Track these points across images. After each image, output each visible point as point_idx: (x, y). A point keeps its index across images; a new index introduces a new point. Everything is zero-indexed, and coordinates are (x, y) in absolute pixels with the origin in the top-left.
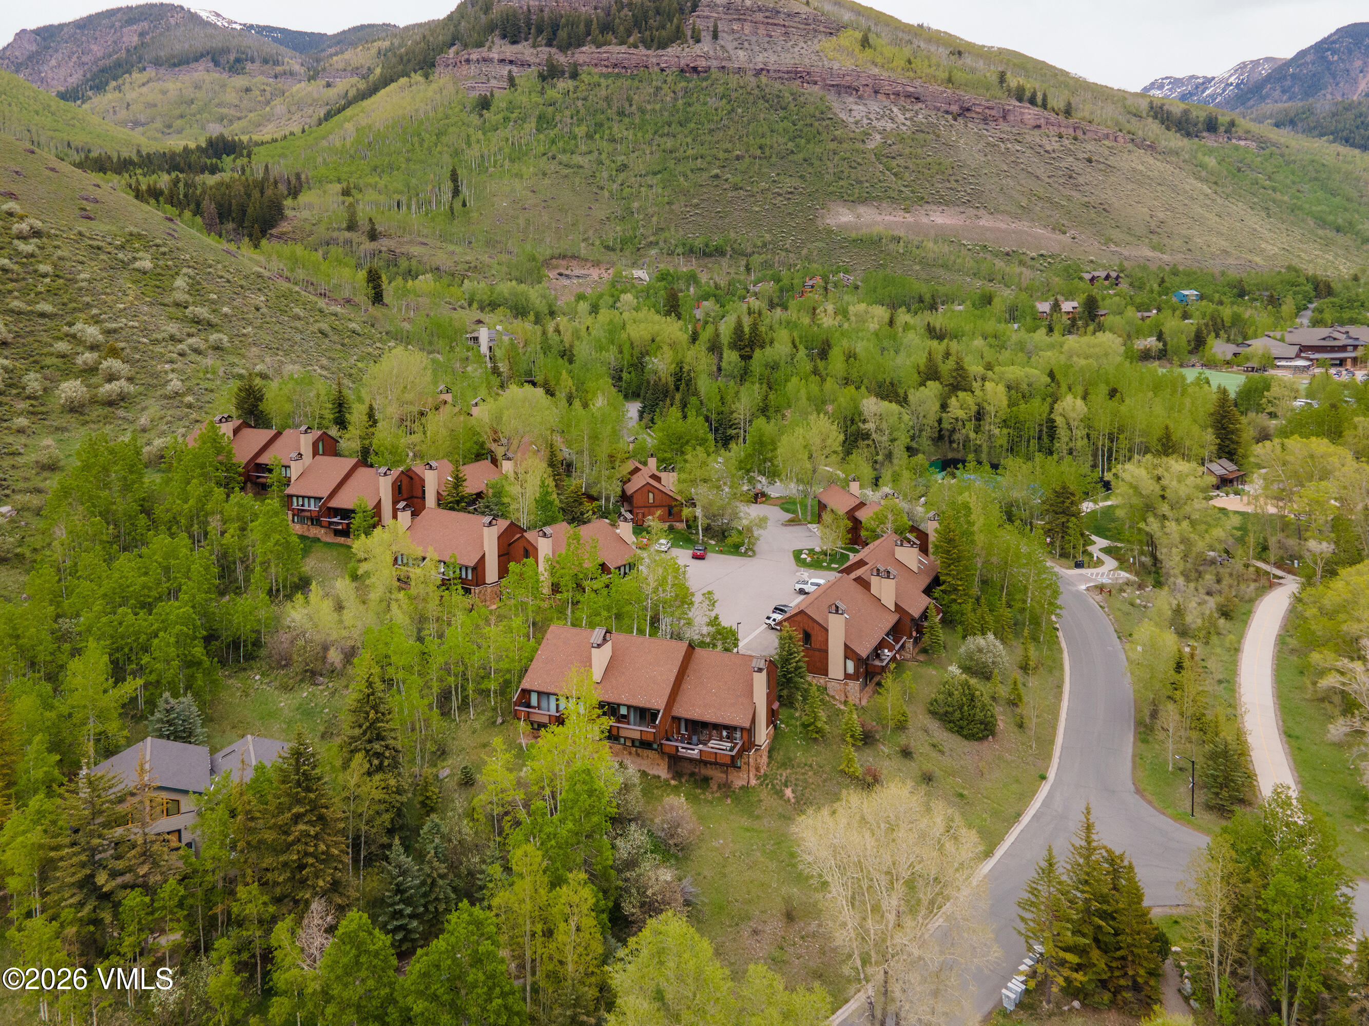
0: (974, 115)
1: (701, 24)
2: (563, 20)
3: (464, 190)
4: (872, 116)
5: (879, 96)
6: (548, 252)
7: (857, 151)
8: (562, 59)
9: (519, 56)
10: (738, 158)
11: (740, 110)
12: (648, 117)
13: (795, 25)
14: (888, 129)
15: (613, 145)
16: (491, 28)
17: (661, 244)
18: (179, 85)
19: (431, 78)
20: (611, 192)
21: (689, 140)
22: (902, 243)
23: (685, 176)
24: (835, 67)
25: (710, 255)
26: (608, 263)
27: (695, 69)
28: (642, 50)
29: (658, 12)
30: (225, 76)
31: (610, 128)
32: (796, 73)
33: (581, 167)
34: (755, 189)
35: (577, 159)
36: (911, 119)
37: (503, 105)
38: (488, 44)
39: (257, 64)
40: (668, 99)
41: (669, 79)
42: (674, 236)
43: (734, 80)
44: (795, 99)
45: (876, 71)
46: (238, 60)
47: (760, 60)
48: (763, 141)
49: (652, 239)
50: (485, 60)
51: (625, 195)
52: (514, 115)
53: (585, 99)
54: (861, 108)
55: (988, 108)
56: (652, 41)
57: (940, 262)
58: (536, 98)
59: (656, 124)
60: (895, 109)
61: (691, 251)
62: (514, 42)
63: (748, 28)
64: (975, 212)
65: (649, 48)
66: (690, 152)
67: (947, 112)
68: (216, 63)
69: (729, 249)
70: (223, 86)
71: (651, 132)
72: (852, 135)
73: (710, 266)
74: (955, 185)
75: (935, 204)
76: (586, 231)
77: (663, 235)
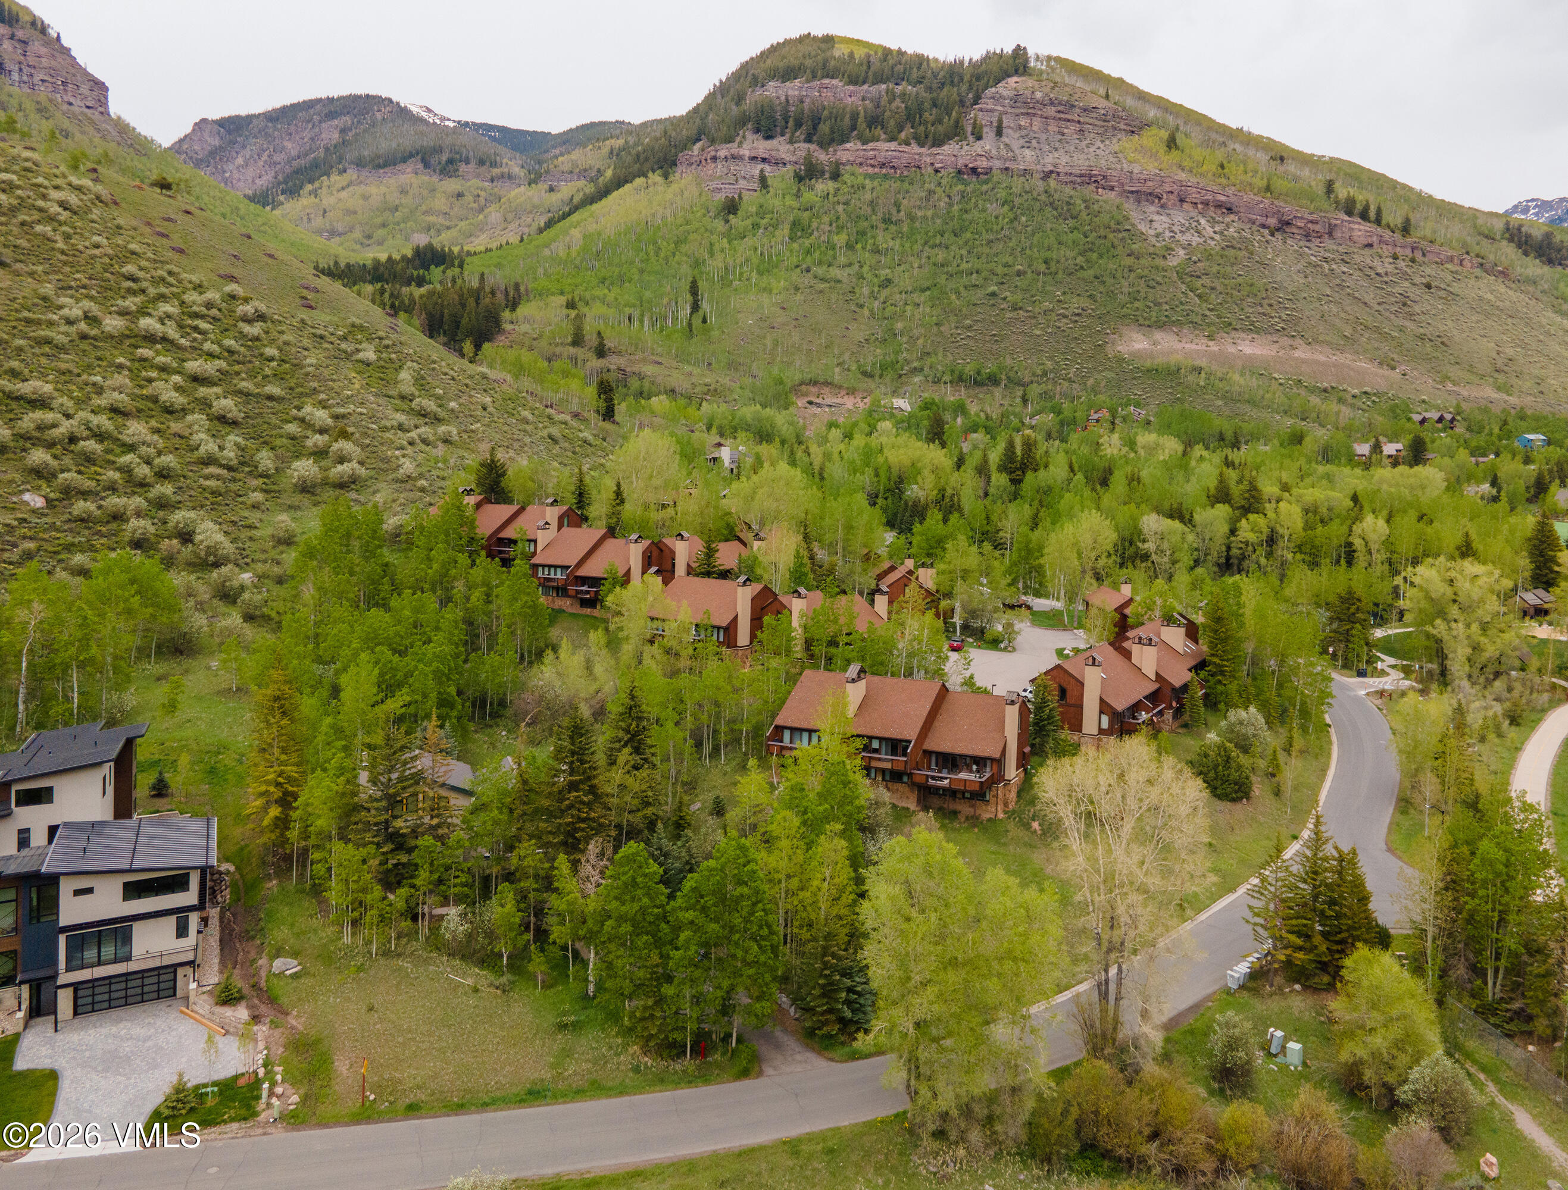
0: (1295, 231)
1: (983, 118)
2: (826, 113)
3: (705, 306)
4: (1176, 228)
5: (1185, 205)
6: (798, 377)
7: (1157, 268)
8: (822, 157)
9: (773, 153)
10: (1019, 274)
11: (1024, 219)
12: (917, 224)
13: (1091, 121)
14: (1194, 244)
15: (877, 256)
16: (742, 121)
17: (926, 370)
18: (383, 189)
19: (671, 178)
20: (871, 311)
21: (964, 252)
22: (1203, 375)
23: (958, 293)
24: (1136, 171)
25: (982, 384)
26: (864, 391)
27: (974, 170)
28: (915, 148)
29: (935, 105)
30: (435, 179)
31: (874, 237)
32: (1091, 176)
33: (839, 281)
34: (1037, 310)
35: (835, 272)
36: (1221, 233)
37: (754, 209)
38: (738, 139)
39: (472, 165)
40: (942, 204)
41: (944, 182)
42: (941, 361)
43: (1018, 184)
44: (1087, 207)
45: (1182, 176)
46: (450, 161)
47: (1049, 161)
48: (1048, 254)
49: (915, 364)
50: (734, 157)
51: (887, 315)
52: (764, 222)
53: (847, 203)
54: (1164, 218)
55: (1312, 222)
56: (927, 137)
57: (1246, 397)
58: (790, 201)
59: (926, 233)
60: (1203, 221)
61: (960, 379)
62: (768, 137)
63: (1037, 123)
64: (1290, 341)
65: (922, 146)
66: (964, 266)
67: (1264, 226)
68: (426, 164)
69: (1003, 377)
70: (433, 190)
71: (921, 242)
72: (1151, 250)
73: (981, 396)
74: (1268, 310)
75: (1243, 331)
76: (841, 354)
77: (929, 361)
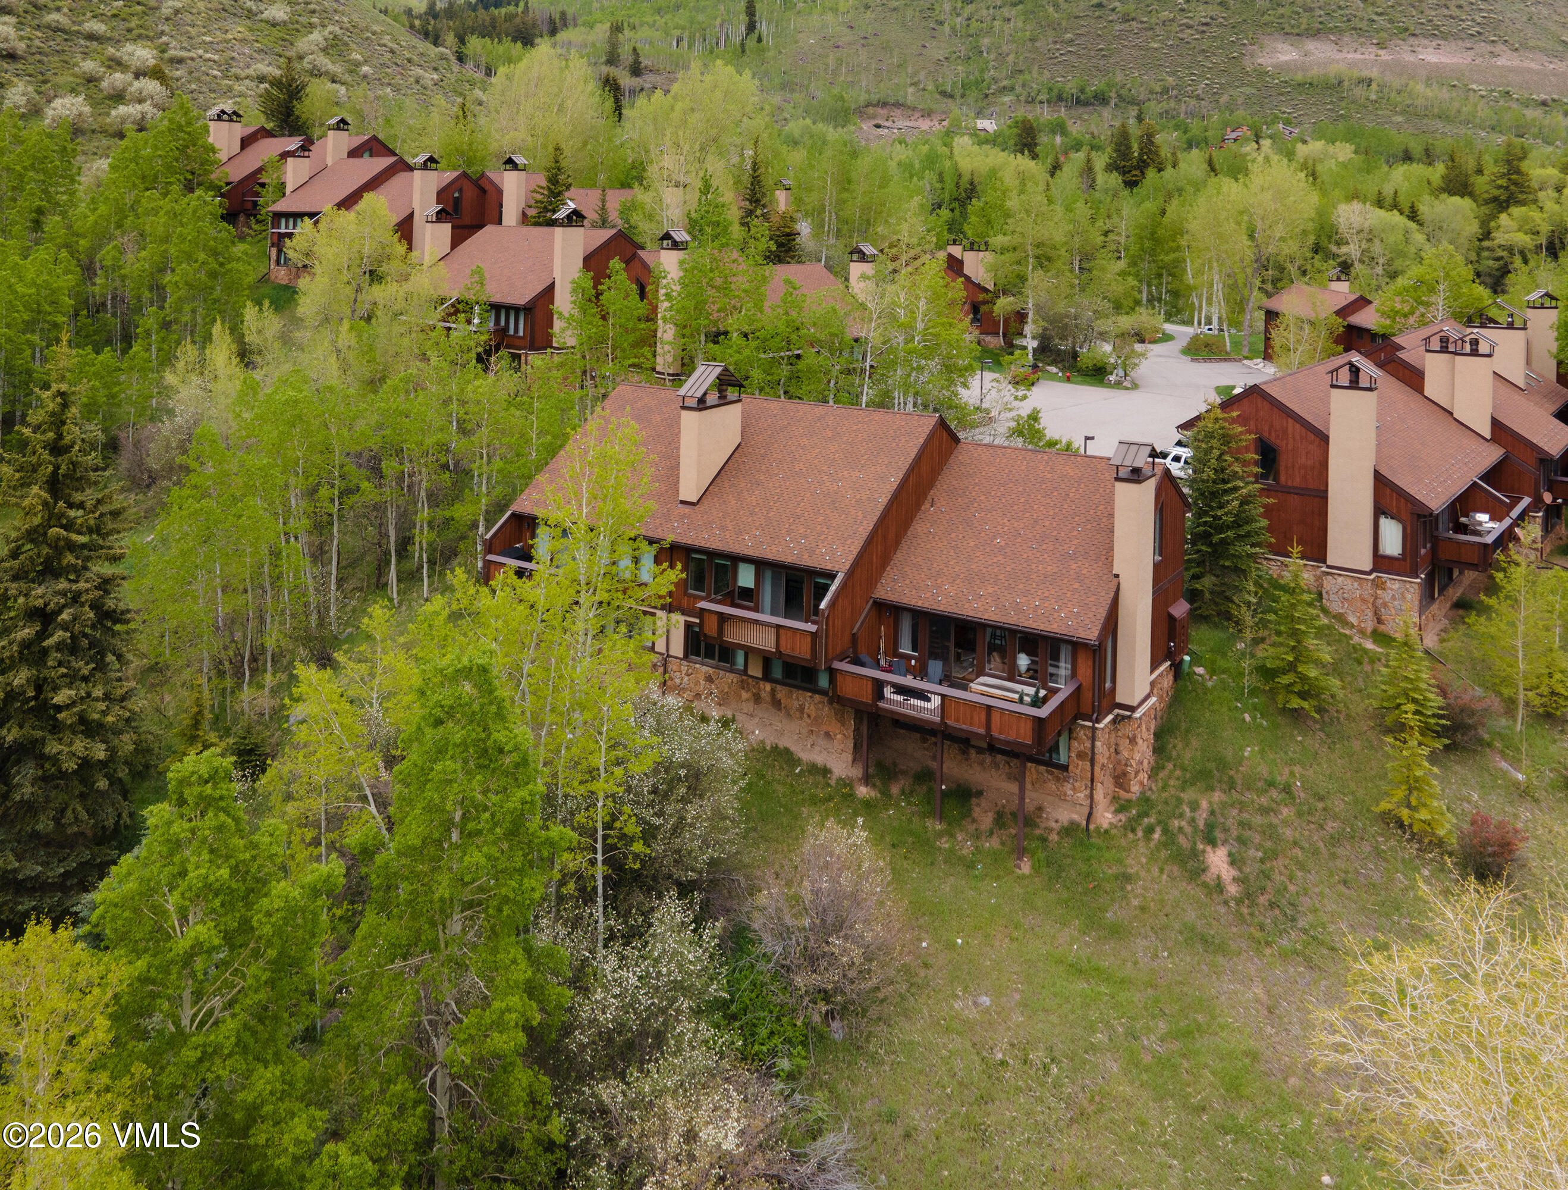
3: (763, 28)
17: (1018, 89)
20: (953, 29)
22: (1374, 86)
23: (1056, 6)
25: (1087, 104)
26: (944, 112)
34: (1154, 20)
42: (1037, 79)
49: (1005, 83)
51: (971, 32)
57: (1436, 111)
61: (1060, 98)
64: (1489, 47)
69: (1113, 95)
73: (1086, 117)
74: (1456, 12)
75: (1425, 37)
76: (915, 74)
77: (1021, 78)
